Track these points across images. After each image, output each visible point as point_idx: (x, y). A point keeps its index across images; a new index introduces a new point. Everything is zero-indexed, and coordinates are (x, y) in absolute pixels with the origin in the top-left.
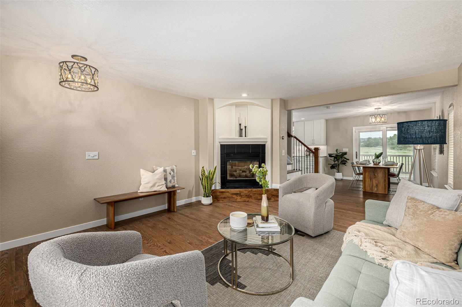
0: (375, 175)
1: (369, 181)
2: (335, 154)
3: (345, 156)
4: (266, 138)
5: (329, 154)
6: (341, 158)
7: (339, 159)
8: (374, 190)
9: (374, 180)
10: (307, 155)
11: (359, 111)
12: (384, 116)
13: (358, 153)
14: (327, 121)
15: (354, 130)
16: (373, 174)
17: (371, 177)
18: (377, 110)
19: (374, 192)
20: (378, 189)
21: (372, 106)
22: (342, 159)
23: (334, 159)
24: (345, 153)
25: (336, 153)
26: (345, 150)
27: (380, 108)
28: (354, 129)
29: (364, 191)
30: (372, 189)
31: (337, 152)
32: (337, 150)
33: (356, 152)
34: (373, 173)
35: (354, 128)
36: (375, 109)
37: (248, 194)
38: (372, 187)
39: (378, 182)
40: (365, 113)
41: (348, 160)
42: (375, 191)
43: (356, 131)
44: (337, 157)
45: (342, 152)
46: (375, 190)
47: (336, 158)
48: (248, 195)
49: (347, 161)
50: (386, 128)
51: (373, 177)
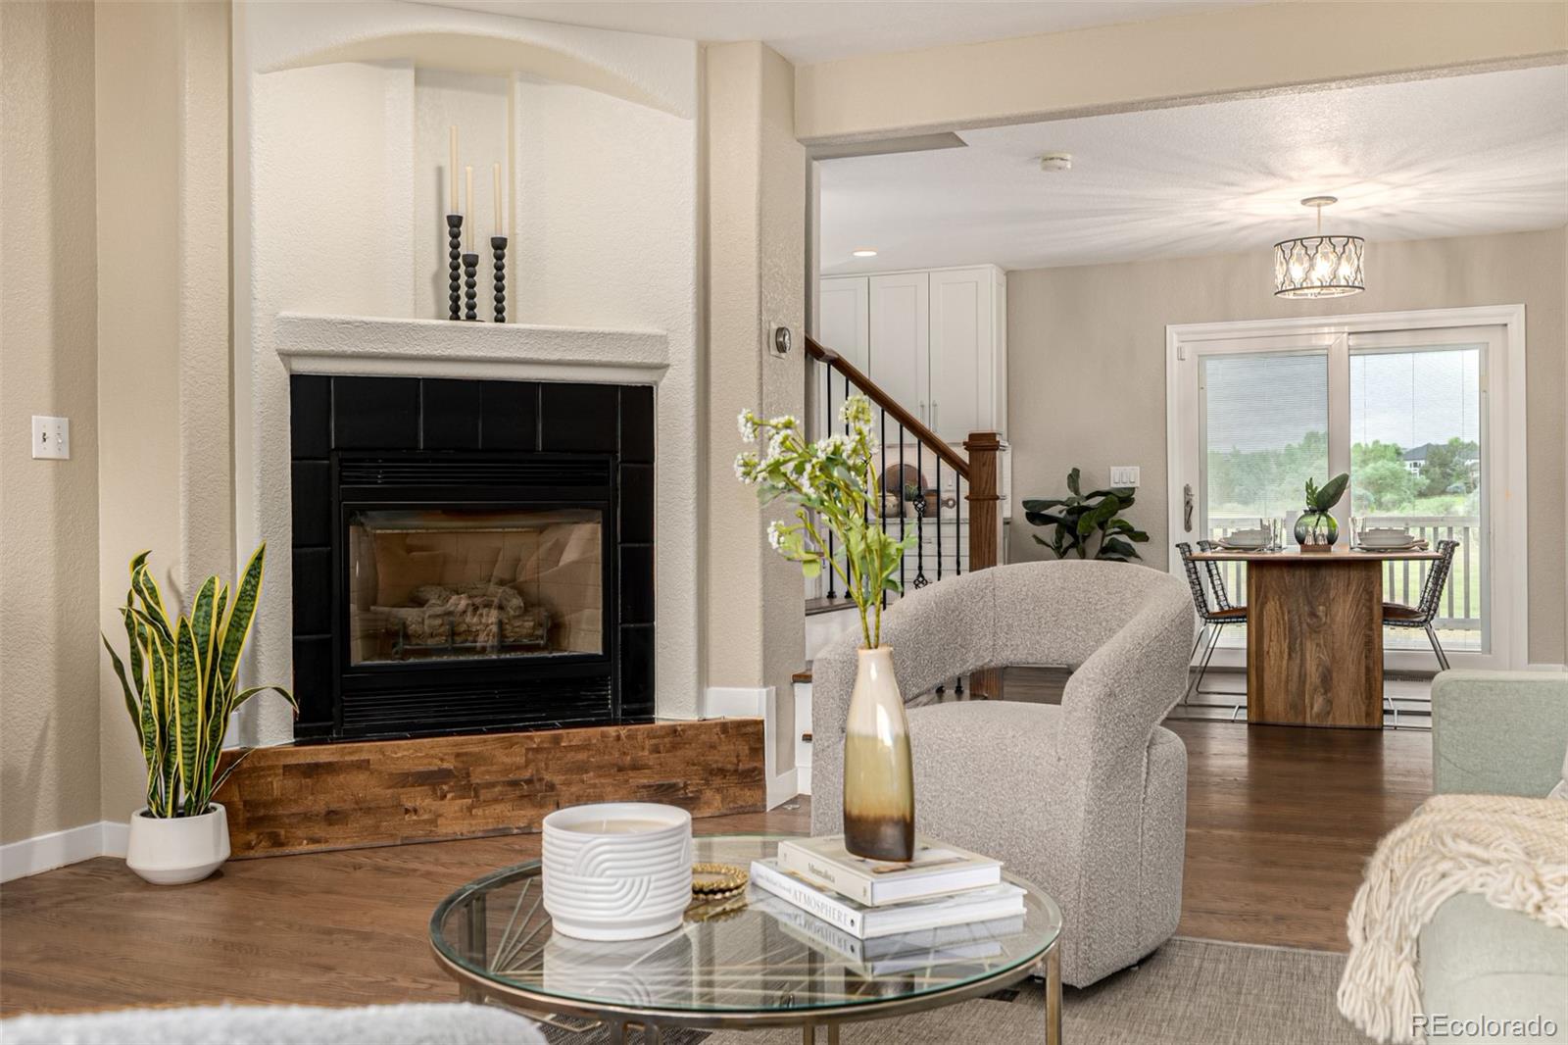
0: (1313, 614)
1: (1282, 658)
2: (1062, 503)
3: (1126, 515)
4: (662, 340)
5: (1026, 504)
6: (1102, 525)
7: (1085, 538)
8: (1312, 708)
9: (1309, 646)
10: (884, 516)
11: (1215, 215)
12: (1351, 246)
13: (1195, 491)
14: (1012, 278)
15: (1176, 344)
16: (1304, 609)
17: (1291, 629)
18: (1311, 211)
19: (1309, 722)
20: (1329, 702)
21: (1294, 174)
22: (1104, 536)
23: (1060, 538)
24: (1125, 498)
25: (1073, 495)
26: (1119, 477)
27: (1334, 200)
28: (1175, 336)
29: (1254, 719)
30: (1297, 706)
31: (1076, 492)
32: (1074, 477)
33: (1187, 490)
34: (1307, 600)
35: (1173, 334)
36: (1305, 202)
37: (527, 775)
38: (1301, 694)
39: (1333, 659)
40: (1244, 233)
41: (1142, 537)
42: (1318, 715)
43: (1186, 356)
44: (1075, 523)
45: (1104, 488)
46: (1316, 709)
47: (1072, 530)
48: (529, 782)
49: (1133, 544)
50: (1350, 334)
51: (1305, 626)
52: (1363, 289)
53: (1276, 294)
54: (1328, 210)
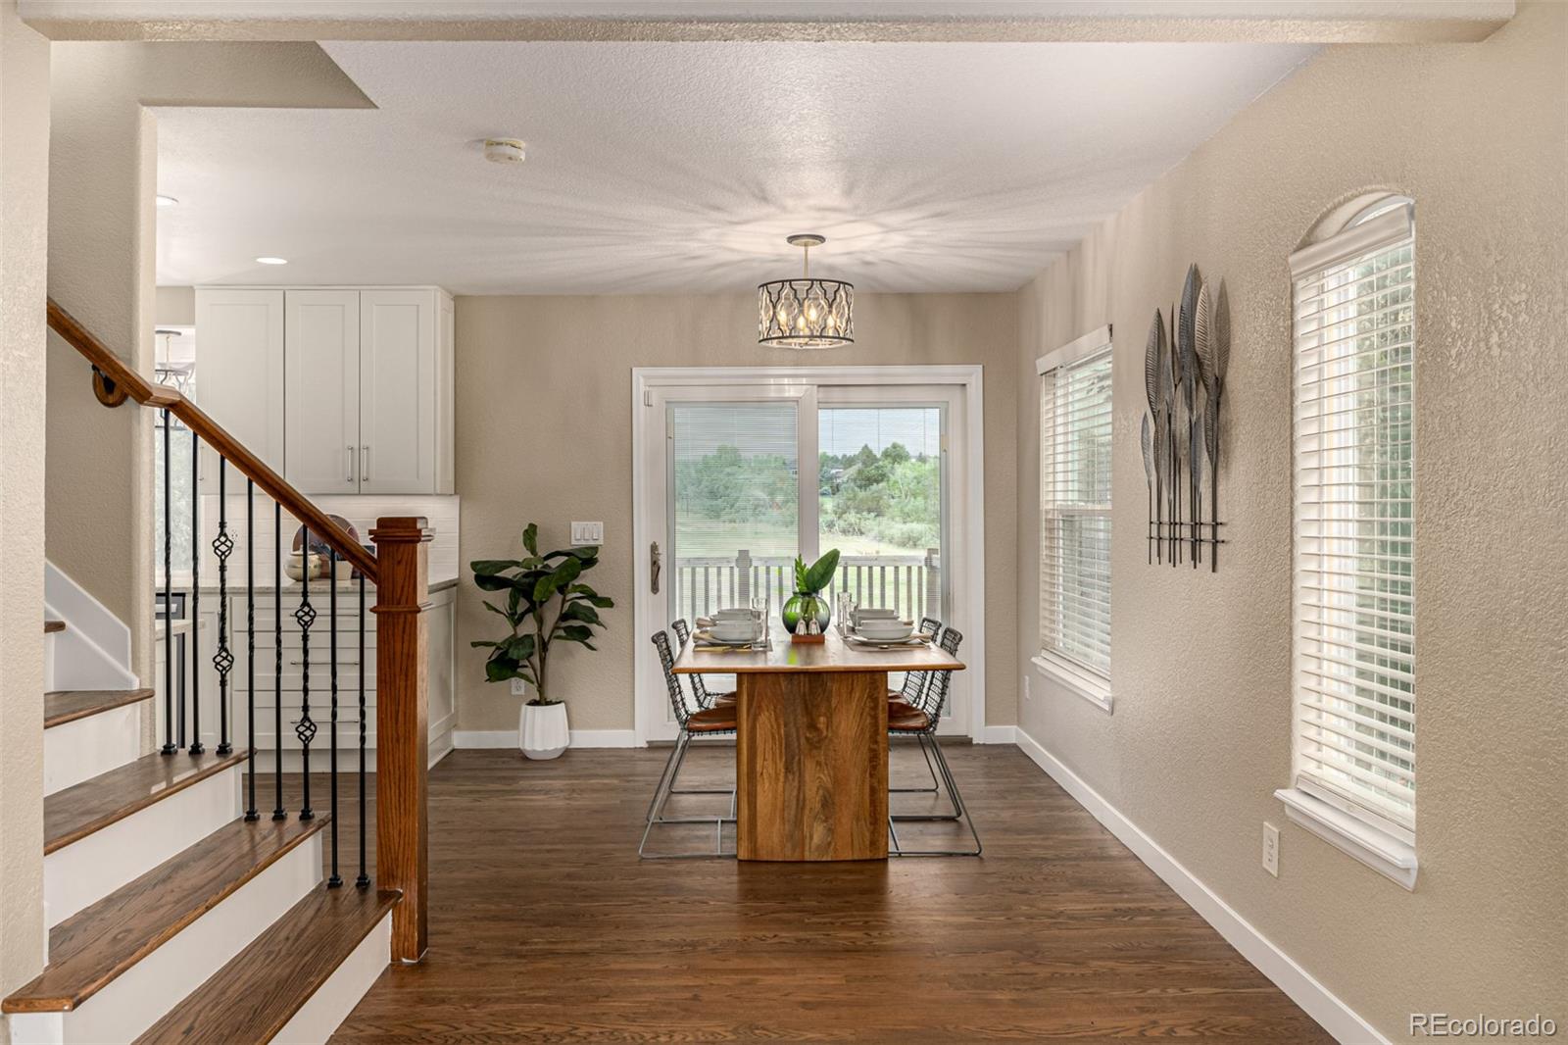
0: (812, 726)
1: (777, 779)
2: (516, 564)
3: (588, 578)
5: (474, 565)
6: (562, 590)
7: (542, 603)
8: (811, 838)
9: (809, 767)
10: (304, 579)
11: (693, 247)
12: (842, 292)
13: (662, 550)
14: (460, 302)
15: (642, 389)
16: (803, 720)
17: (788, 746)
18: (797, 250)
19: (808, 857)
20: (831, 831)
21: (790, 203)
22: (564, 601)
23: (514, 604)
24: (587, 558)
25: (529, 555)
26: (583, 533)
27: (821, 239)
28: (642, 380)
29: (743, 855)
30: (795, 838)
31: (533, 551)
32: (531, 533)
33: (654, 548)
34: (808, 712)
35: (638, 374)
36: (791, 239)
38: (799, 820)
39: (836, 781)
40: (719, 271)
41: (607, 603)
42: (818, 847)
43: (654, 401)
44: (532, 586)
45: (566, 548)
46: (816, 840)
47: (528, 596)
49: (596, 609)
50: (819, 386)
51: (803, 741)
52: (852, 341)
53: (760, 341)
54: (814, 250)
